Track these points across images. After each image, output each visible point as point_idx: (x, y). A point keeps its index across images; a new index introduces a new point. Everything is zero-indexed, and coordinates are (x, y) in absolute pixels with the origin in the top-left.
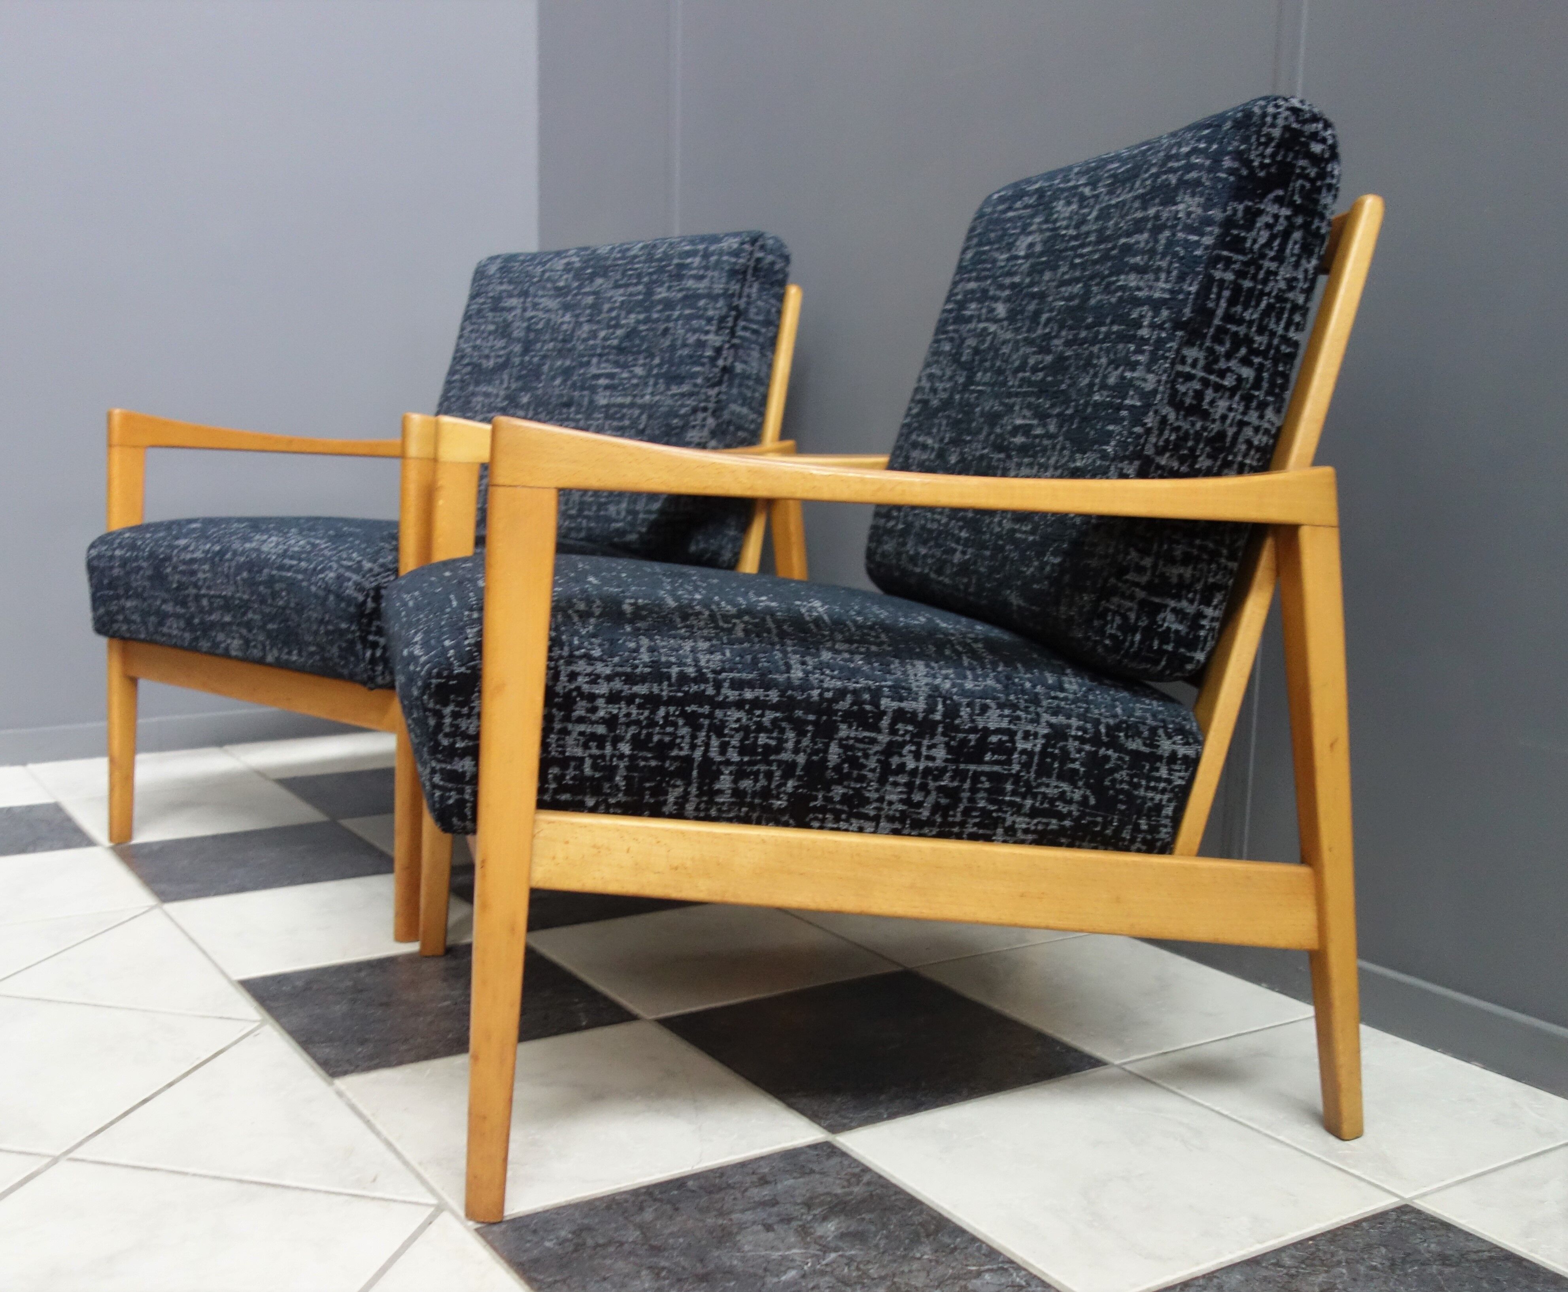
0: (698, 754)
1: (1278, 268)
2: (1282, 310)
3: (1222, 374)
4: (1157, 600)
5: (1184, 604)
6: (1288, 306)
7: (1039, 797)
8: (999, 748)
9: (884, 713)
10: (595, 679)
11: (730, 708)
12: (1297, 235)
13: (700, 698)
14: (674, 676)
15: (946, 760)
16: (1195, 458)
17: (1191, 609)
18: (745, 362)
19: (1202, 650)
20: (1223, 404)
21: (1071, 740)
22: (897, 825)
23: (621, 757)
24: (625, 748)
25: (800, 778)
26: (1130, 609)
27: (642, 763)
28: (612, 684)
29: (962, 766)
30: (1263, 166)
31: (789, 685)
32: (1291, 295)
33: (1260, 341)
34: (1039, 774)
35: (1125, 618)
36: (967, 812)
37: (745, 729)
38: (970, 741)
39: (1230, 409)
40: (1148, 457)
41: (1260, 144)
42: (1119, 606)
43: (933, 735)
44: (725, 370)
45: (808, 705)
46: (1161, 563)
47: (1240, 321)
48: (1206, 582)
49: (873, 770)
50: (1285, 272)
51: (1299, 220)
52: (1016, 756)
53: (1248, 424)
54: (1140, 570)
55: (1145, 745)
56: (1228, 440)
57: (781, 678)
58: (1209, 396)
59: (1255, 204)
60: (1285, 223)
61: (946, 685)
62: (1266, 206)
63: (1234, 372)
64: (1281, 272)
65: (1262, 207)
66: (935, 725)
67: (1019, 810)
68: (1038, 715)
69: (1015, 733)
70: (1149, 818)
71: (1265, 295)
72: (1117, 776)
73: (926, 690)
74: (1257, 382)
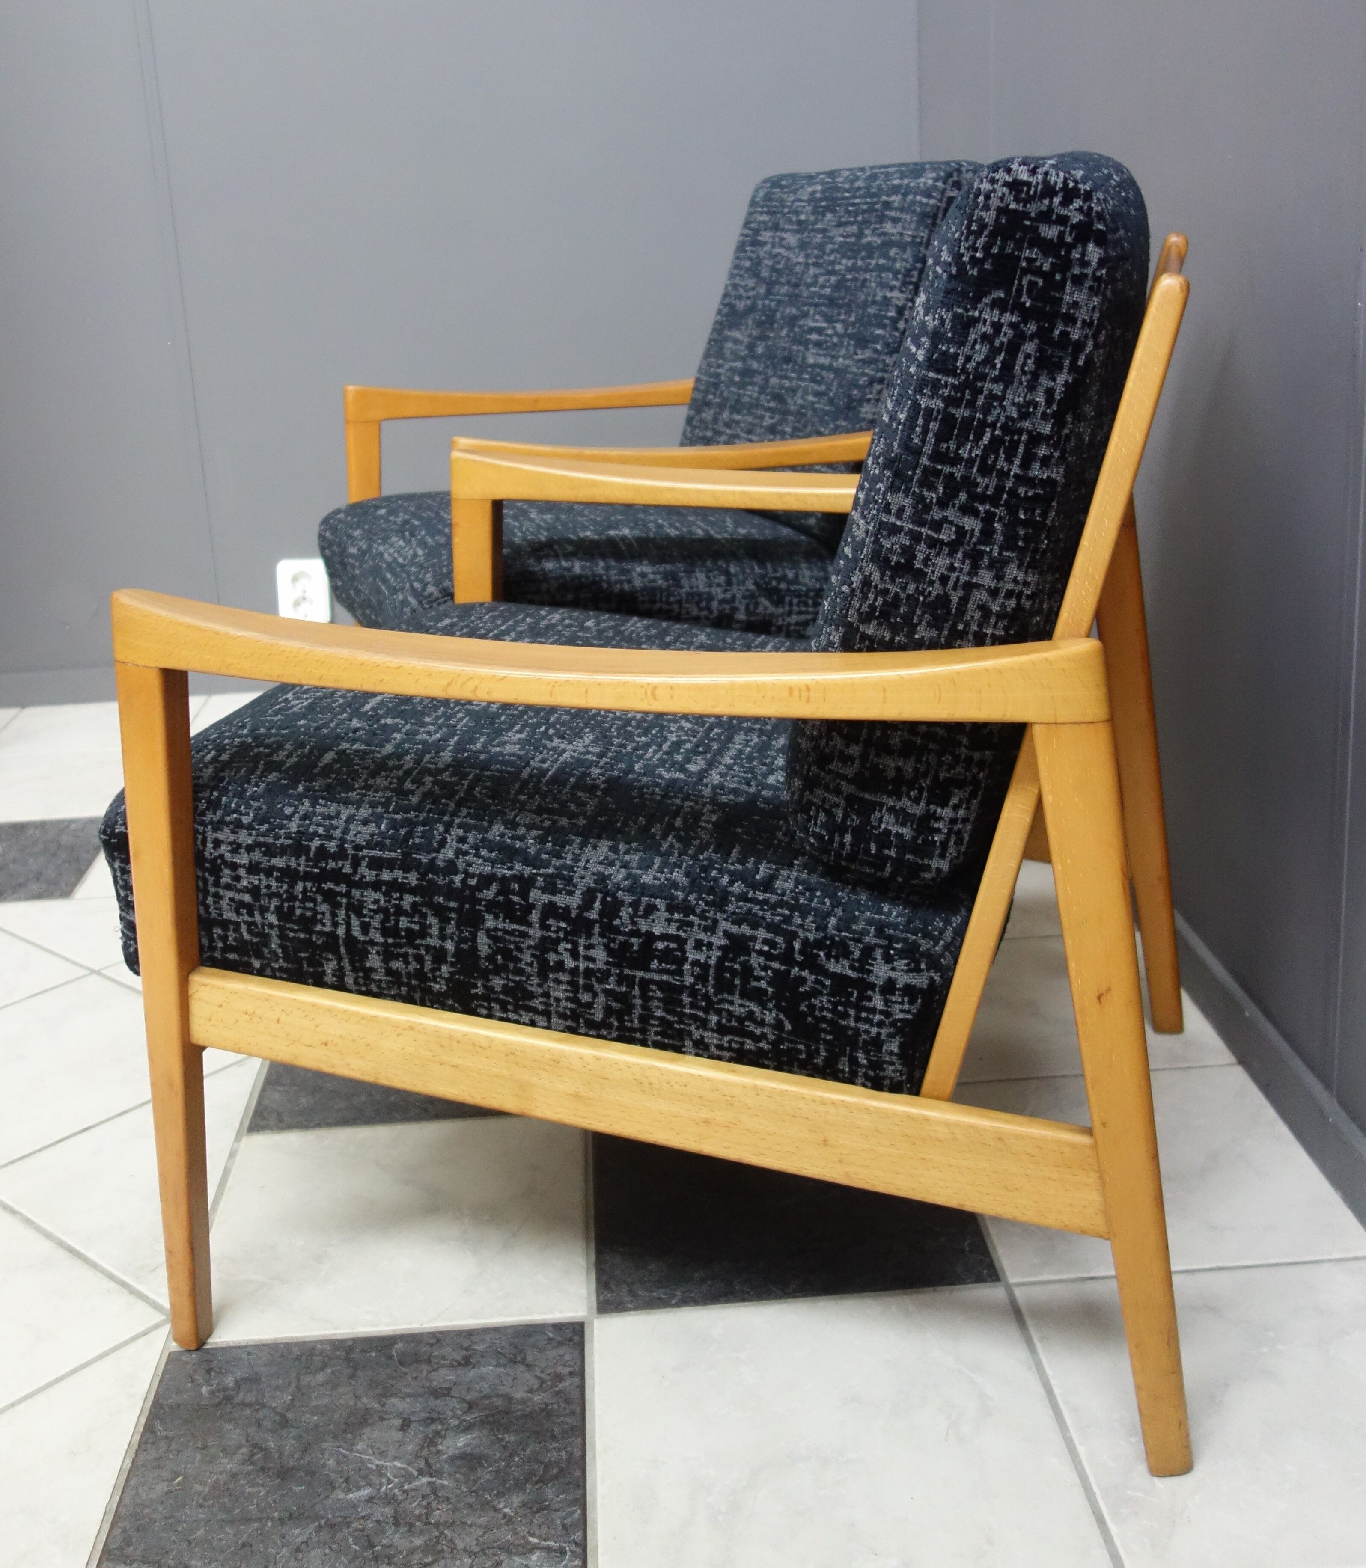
0: (341, 931)
1: (1004, 391)
2: (1015, 445)
3: (937, 526)
4: (867, 796)
5: (905, 803)
6: (1024, 437)
7: (724, 1014)
8: (666, 956)
9: (532, 906)
10: (236, 848)
11: (366, 888)
12: (1030, 347)
13: (337, 876)
14: (313, 849)
15: (608, 963)
16: (913, 628)
17: (918, 810)
19: (942, 856)
20: (942, 562)
21: (754, 955)
22: (570, 1023)
23: (271, 926)
24: (273, 919)
25: (452, 964)
26: (837, 805)
27: (292, 935)
28: (252, 855)
29: (627, 971)
30: (974, 260)
31: (432, 866)
32: (1027, 424)
33: (986, 484)
34: (718, 990)
35: (830, 814)
36: (643, 1019)
37: (385, 911)
38: (632, 945)
39: (952, 568)
40: (851, 624)
41: (970, 232)
42: (824, 800)
43: (589, 935)
45: (450, 892)
46: (873, 752)
47: (956, 460)
48: (936, 777)
49: (531, 965)
50: (1016, 396)
51: (1032, 327)
52: (687, 967)
53: (978, 586)
54: (846, 759)
55: (852, 967)
56: (954, 606)
57: (425, 859)
58: (921, 552)
59: (967, 310)
60: (1010, 332)
61: (619, 875)
62: (981, 312)
63: (951, 523)
64: (1010, 395)
65: (977, 314)
66: (591, 923)
67: (704, 1024)
68: (715, 922)
69: (685, 941)
70: (867, 1053)
71: (989, 426)
72: (816, 1002)
73: (590, 881)
74: (987, 534)
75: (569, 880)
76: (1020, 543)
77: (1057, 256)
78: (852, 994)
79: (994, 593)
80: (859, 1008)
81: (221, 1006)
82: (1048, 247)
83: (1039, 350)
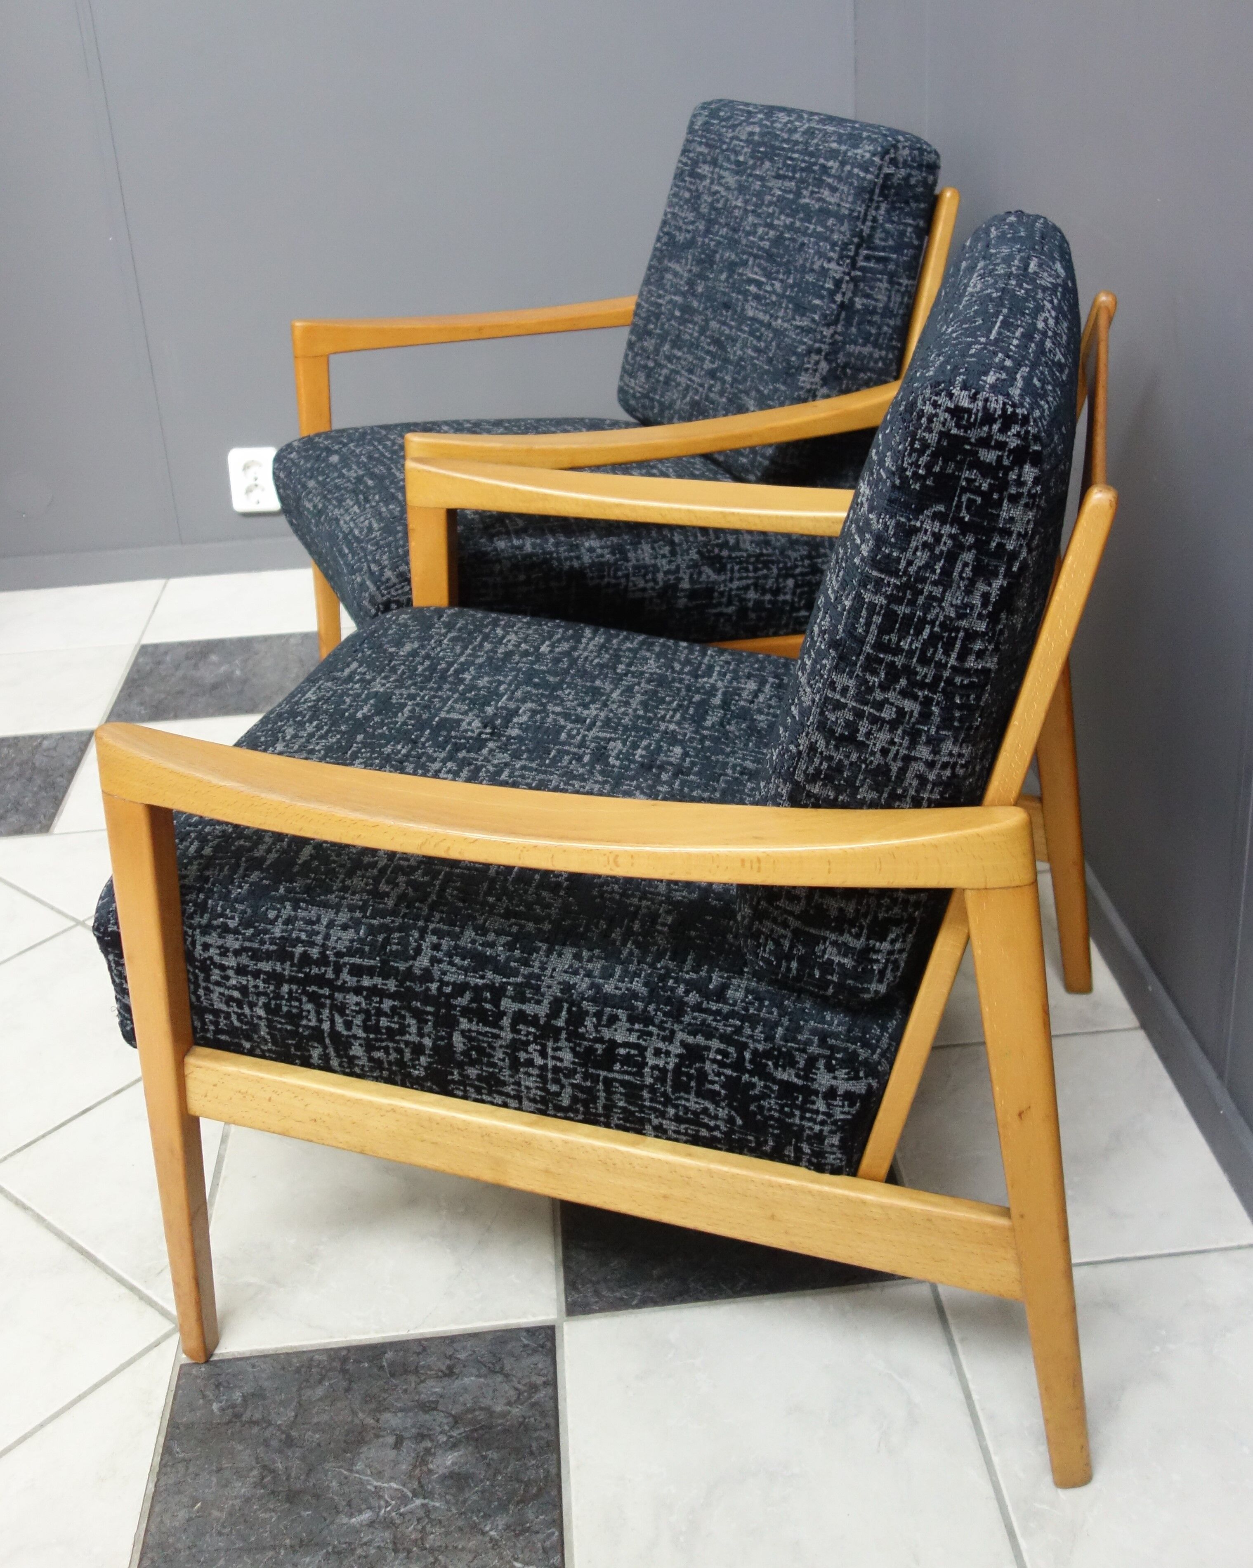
0: (326, 1026)
1: (943, 593)
2: (952, 640)
3: (878, 706)
4: (812, 931)
5: (847, 938)
6: (961, 634)
7: (681, 1108)
8: (627, 1060)
9: (504, 1013)
10: (224, 951)
11: (348, 992)
12: (968, 557)
13: (321, 981)
14: (297, 956)
15: (573, 1063)
16: (855, 790)
17: (858, 944)
18: (868, 296)
19: (880, 981)
20: (883, 737)
21: (708, 1063)
22: (539, 1106)
23: (260, 1018)
24: (261, 1012)
25: (430, 1056)
26: (785, 937)
27: (279, 1026)
28: (239, 958)
29: (591, 1070)
30: (916, 476)
31: (409, 974)
33: (925, 673)
34: (675, 1089)
35: (777, 944)
36: (607, 1107)
37: (367, 1012)
38: (597, 1050)
39: (892, 742)
40: (797, 782)
41: (913, 450)
42: (772, 930)
43: (556, 1040)
44: (842, 306)
45: (426, 998)
46: (817, 893)
47: (897, 651)
48: (876, 917)
49: (503, 1060)
50: (953, 598)
51: (970, 539)
52: (647, 1070)
53: (916, 759)
55: (798, 1076)
56: (893, 774)
57: (402, 966)
58: (864, 727)
59: (909, 520)
60: (950, 542)
61: (583, 984)
62: (922, 523)
63: (892, 704)
64: (948, 597)
65: (918, 524)
66: (558, 1030)
67: (663, 1115)
68: (673, 1032)
69: (645, 1049)
70: (811, 1144)
71: (928, 623)
72: (765, 1103)
73: (556, 991)
74: (925, 716)
75: (537, 989)
76: (956, 724)
77: (995, 477)
78: (797, 1098)
79: (931, 765)
80: (803, 1109)
81: (215, 1085)
82: (986, 469)
83: (977, 559)
